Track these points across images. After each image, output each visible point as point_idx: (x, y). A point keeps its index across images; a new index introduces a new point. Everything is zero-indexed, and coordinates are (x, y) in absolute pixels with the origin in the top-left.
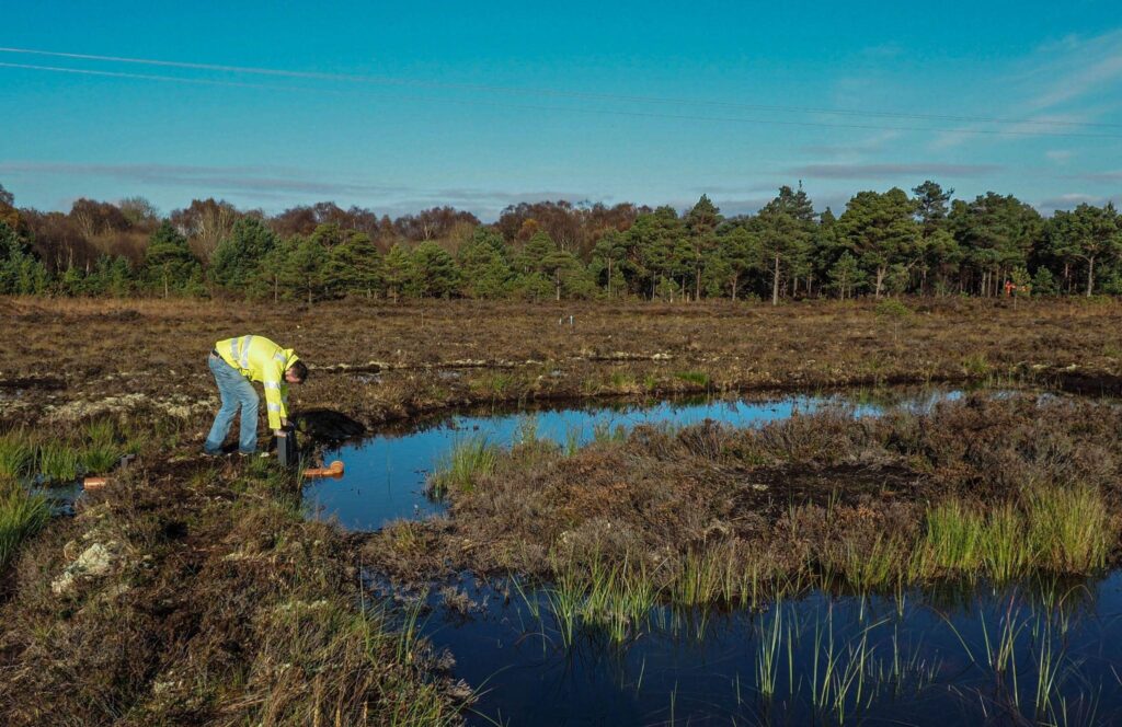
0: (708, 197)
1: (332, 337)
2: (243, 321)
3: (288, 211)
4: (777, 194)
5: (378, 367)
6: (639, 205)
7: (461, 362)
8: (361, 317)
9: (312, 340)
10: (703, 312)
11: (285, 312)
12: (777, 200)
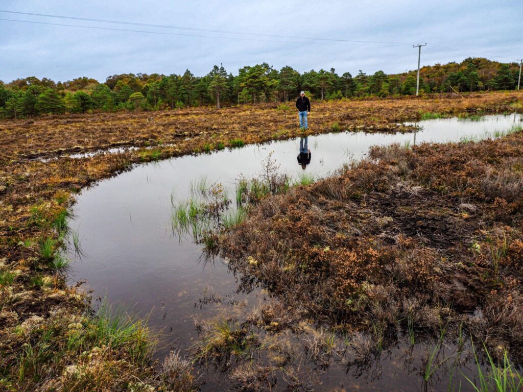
0: (189, 70)
1: (50, 135)
2: (3, 130)
3: (14, 81)
4: (213, 68)
5: (79, 148)
6: (160, 74)
7: (118, 142)
8: (59, 124)
9: (40, 137)
10: (201, 113)
11: (22, 124)
12: (213, 70)
